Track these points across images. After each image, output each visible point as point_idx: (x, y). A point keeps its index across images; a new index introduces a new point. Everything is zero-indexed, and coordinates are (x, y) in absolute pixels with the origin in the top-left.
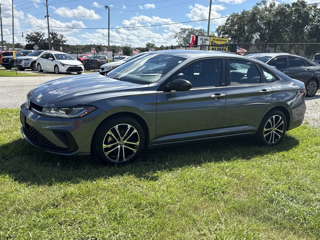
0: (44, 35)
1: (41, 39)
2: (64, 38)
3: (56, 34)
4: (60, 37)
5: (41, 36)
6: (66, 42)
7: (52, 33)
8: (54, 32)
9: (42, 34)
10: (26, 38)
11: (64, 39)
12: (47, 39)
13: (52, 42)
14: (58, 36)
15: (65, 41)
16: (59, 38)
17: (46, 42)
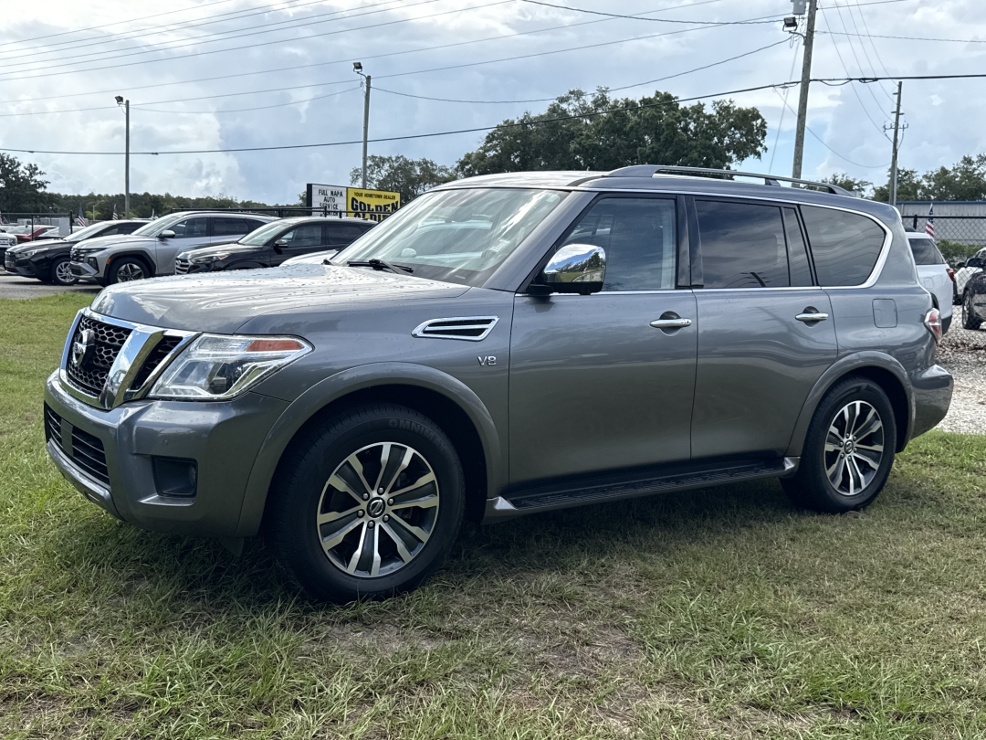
2: (40, 173)
3: (12, 162)
4: (28, 173)
6: (45, 187)
8: (5, 155)
11: (38, 178)
14: (21, 168)
15: (42, 185)
16: (23, 175)
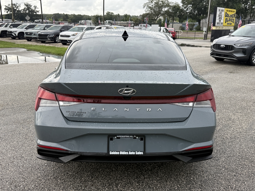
0: (20, 6)
1: (17, 9)
2: (37, 8)
3: (30, 5)
4: (34, 8)
5: (18, 7)
7: (27, 4)
8: (28, 3)
9: (18, 6)
10: (5, 9)
12: (23, 10)
13: (27, 12)
14: (32, 7)
15: (38, 12)
16: (32, 9)
17: (22, 12)
